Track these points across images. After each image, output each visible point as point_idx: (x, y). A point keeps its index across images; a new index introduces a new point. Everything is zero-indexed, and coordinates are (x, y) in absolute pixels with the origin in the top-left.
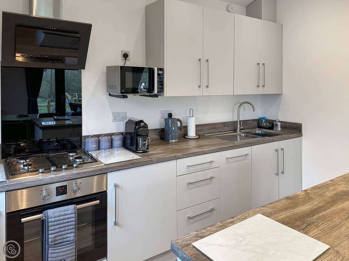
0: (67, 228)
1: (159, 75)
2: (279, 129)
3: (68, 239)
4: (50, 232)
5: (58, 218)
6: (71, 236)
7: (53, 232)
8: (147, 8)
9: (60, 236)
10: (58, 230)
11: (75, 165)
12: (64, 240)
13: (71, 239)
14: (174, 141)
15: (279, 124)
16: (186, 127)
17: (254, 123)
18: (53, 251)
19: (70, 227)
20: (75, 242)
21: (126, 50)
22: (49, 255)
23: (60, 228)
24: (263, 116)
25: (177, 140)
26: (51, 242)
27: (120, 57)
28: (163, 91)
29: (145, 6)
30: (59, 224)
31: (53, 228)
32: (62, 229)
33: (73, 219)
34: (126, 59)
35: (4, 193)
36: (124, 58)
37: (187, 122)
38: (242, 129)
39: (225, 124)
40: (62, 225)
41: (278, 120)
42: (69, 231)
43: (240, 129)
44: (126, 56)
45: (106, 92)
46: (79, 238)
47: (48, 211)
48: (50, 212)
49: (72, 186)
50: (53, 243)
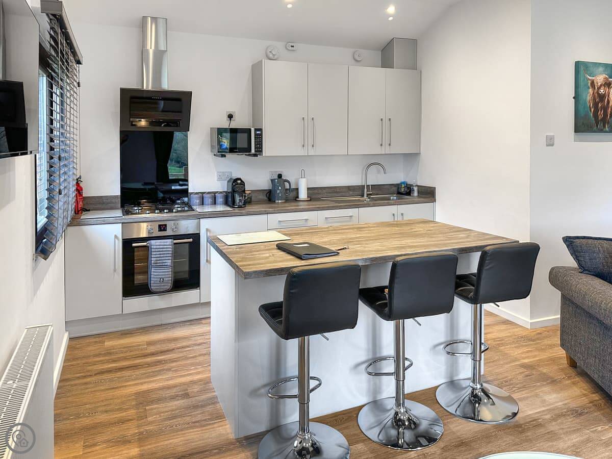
0: (165, 255)
1: (256, 134)
2: (416, 194)
3: (166, 264)
4: (152, 256)
5: (158, 247)
6: (169, 262)
7: (154, 256)
8: (253, 66)
9: (160, 260)
10: (158, 256)
11: (174, 211)
12: (164, 264)
13: (169, 264)
14: (280, 201)
15: (416, 189)
16: (297, 189)
17: (392, 188)
18: (155, 271)
19: (168, 255)
20: (172, 267)
21: (231, 110)
22: (152, 273)
23: (160, 254)
24: (403, 181)
25: (283, 201)
26: (154, 264)
27: (226, 117)
28: (261, 151)
29: (251, 64)
30: (159, 251)
31: (155, 253)
32: (162, 255)
33: (171, 249)
34: (230, 120)
35: (121, 224)
36: (229, 119)
37: (297, 184)
38: (371, 194)
39: (349, 188)
40: (162, 253)
41: (415, 185)
42: (167, 258)
43: (368, 195)
44: (230, 117)
45: (210, 153)
46: (175, 265)
47: (152, 241)
48: (153, 242)
49: (170, 225)
50: (155, 265)
